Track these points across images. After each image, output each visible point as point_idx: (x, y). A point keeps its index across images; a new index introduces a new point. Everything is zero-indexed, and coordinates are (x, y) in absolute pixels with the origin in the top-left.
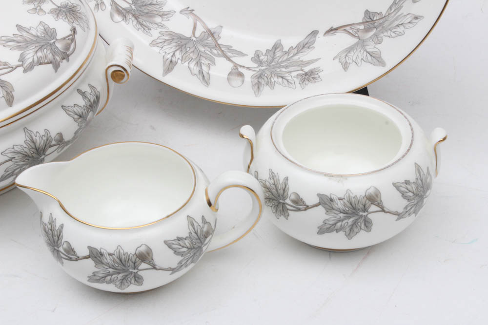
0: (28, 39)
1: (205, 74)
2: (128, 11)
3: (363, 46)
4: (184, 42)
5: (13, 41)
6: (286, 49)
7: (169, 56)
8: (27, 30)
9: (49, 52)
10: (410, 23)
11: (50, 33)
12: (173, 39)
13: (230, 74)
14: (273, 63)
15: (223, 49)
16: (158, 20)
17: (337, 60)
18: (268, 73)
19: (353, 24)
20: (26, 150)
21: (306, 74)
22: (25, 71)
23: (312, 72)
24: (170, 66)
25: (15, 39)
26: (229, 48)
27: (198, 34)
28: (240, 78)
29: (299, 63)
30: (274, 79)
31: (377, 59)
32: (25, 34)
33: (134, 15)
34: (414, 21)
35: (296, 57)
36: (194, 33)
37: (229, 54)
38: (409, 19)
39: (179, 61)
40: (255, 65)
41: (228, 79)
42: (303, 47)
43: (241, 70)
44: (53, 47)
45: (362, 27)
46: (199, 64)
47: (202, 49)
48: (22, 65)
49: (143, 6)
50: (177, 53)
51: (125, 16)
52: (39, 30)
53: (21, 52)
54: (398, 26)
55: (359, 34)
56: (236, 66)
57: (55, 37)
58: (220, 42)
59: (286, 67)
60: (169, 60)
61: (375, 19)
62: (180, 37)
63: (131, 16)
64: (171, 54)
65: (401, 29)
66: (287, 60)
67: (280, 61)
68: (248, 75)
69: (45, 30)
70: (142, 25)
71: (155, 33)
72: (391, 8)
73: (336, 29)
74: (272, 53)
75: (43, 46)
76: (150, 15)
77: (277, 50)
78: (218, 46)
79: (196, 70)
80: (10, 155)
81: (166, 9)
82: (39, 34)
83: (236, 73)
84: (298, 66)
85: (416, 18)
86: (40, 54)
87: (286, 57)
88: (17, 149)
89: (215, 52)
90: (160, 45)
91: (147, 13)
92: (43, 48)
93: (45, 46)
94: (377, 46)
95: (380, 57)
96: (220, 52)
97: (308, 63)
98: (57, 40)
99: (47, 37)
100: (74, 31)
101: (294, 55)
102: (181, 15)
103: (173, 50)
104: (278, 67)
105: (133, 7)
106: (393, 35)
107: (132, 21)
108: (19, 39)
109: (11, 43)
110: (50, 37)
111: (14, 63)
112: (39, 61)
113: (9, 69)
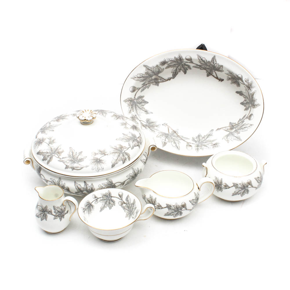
0: (128, 138)
1: (178, 146)
2: (146, 125)
3: (233, 135)
4: (167, 135)
5: (124, 139)
6: (203, 136)
7: (164, 141)
9: (136, 142)
10: (249, 127)
11: (134, 136)
12: (163, 135)
13: (187, 146)
14: (200, 141)
15: (181, 137)
16: (156, 128)
17: (224, 139)
18: (200, 145)
19: (226, 127)
20: (133, 175)
21: (214, 145)
22: (132, 149)
23: (216, 144)
24: (165, 144)
26: (182, 137)
27: (170, 132)
28: (191, 147)
29: (210, 141)
30: (203, 147)
31: (239, 138)
32: (126, 136)
33: (148, 127)
34: (250, 126)
35: (208, 139)
36: (169, 132)
37: (183, 139)
38: (249, 125)
39: (168, 142)
40: (194, 142)
41: (187, 148)
42: (209, 135)
43: (190, 144)
44: (137, 140)
45: (229, 128)
46: (175, 143)
47: (174, 138)
48: (130, 147)
49: (150, 123)
50: (166, 139)
51: (146, 127)
53: (128, 142)
54: (245, 128)
55: (229, 130)
56: (187, 143)
57: (136, 137)
58: (179, 135)
59: (206, 143)
60: (164, 142)
61: (233, 125)
62: (165, 134)
63: (147, 127)
64: (165, 140)
65: (246, 129)
66: (205, 140)
67: (202, 140)
68: (193, 146)
70: (152, 130)
71: (157, 133)
72: (239, 121)
73: (220, 129)
74: (198, 138)
76: (153, 126)
77: (200, 137)
78: (178, 136)
79: (174, 145)
80: (129, 177)
81: (157, 124)
82: (131, 136)
83: (189, 145)
84: (210, 142)
85: (251, 125)
86: (134, 143)
87: (204, 139)
88: (131, 175)
89: (178, 138)
90: (160, 137)
91: (152, 126)
93: (135, 140)
94: (238, 134)
95: (240, 138)
96: (180, 138)
97: (213, 141)
99: (134, 137)
100: (140, 134)
101: (206, 138)
102: (163, 126)
103: (165, 138)
104: (203, 143)
105: (147, 124)
106: (244, 131)
107: (149, 129)
108: (125, 138)
109: (124, 140)
110: (135, 137)
111: (128, 147)
112: (134, 145)
113: (127, 149)
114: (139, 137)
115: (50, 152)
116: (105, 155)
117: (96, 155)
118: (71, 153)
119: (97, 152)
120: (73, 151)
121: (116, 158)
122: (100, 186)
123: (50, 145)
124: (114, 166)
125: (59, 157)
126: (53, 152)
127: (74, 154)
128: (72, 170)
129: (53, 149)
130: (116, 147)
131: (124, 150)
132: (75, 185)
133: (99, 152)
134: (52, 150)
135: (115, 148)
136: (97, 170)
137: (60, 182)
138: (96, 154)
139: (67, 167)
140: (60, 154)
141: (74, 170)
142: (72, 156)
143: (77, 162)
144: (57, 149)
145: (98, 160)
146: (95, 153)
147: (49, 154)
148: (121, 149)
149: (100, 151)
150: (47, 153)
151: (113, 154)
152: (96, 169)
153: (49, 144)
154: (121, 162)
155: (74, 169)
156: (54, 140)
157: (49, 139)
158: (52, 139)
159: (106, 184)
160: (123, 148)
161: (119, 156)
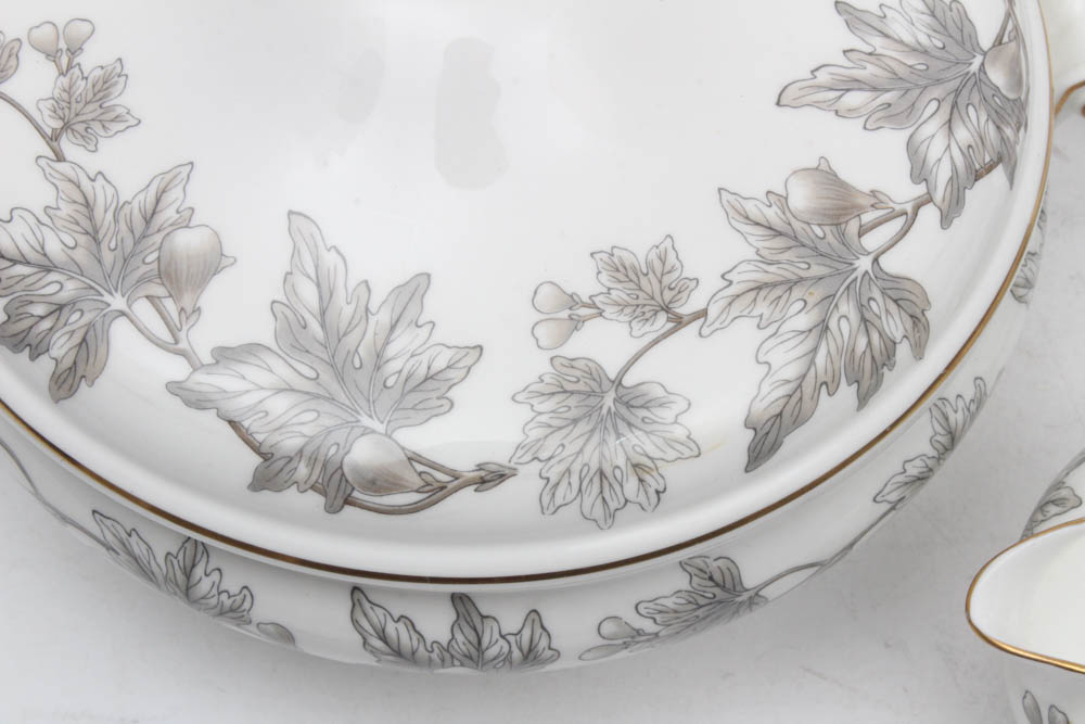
0: (901, 71)
5: (855, 84)
8: (876, 23)
9: (983, 118)
25: (857, 73)
32: (878, 43)
44: (988, 93)
48: (928, 197)
52: (914, 15)
53: (907, 133)
57: (975, 47)
69: (933, 14)
75: (958, 92)
80: (894, 496)
82: (924, 40)
86: (963, 134)
88: (912, 468)
92: (962, 101)
93: (965, 92)
98: (985, 54)
99: (955, 50)
108: (870, 71)
109: (855, 99)
110: (962, 44)
111: (903, 191)
112: (969, 165)
113: (898, 224)
114: (999, 42)
115: (80, 255)
116: (679, 322)
117: (576, 323)
118: (309, 293)
119: (585, 283)
120: (330, 259)
121: (786, 360)
122: (608, 628)
123: (68, 146)
124: (775, 447)
125: (183, 345)
126: (108, 257)
127: (344, 310)
128: (332, 509)
129: (105, 219)
130: (783, 200)
131: (872, 241)
132: (355, 622)
133: (604, 277)
134: (94, 235)
135: (772, 215)
136: (598, 512)
137: (199, 571)
138: (575, 312)
139: (271, 473)
140: (187, 302)
141: (348, 509)
142: (315, 326)
143: (381, 428)
144: (148, 221)
145: (609, 401)
146: (573, 301)
147: (71, 289)
148: (842, 237)
149: (620, 269)
150: (48, 267)
151: (762, 308)
152: (588, 501)
153: (52, 139)
154: (847, 393)
155: (348, 501)
156: (106, 84)
157: (52, 55)
158: (92, 59)
159: (669, 603)
160: (857, 210)
161: (823, 327)
